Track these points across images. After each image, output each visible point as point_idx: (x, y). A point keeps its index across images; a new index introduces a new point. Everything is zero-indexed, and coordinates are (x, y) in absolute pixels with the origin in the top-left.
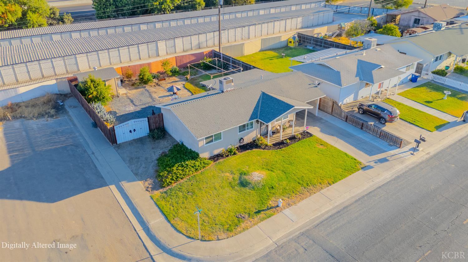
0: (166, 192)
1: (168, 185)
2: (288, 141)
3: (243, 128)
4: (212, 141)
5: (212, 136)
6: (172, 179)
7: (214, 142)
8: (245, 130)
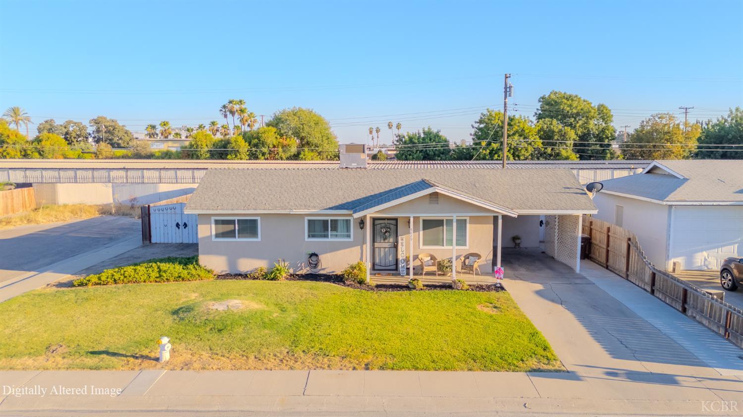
4: (231, 234)
5: (233, 222)
7: (237, 239)
8: (326, 236)
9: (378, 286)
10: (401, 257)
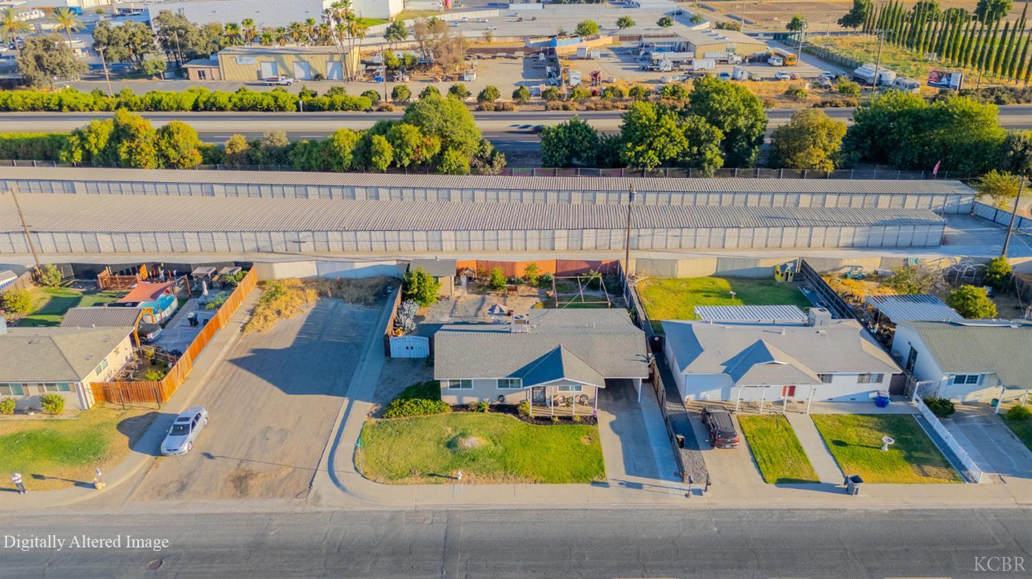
0: (380, 423)
1: (388, 417)
2: (557, 419)
3: (503, 383)
4: (458, 386)
5: (459, 381)
6: (395, 413)
7: (461, 389)
8: (508, 387)
9: (537, 418)
10: (547, 397)
